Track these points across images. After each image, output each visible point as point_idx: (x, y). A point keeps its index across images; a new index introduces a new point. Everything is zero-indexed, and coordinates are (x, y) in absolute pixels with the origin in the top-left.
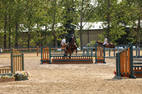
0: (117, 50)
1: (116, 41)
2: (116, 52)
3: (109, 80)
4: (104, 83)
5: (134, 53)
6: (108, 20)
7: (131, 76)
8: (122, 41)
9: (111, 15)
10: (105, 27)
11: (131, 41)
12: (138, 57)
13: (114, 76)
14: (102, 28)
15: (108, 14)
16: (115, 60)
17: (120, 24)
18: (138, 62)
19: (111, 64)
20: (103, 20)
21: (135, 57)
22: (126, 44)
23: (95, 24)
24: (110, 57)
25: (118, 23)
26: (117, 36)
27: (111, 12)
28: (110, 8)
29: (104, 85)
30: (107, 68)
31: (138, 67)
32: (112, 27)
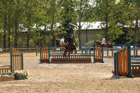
0: (115, 50)
1: (114, 41)
2: (114, 52)
3: (107, 79)
4: (103, 82)
5: (132, 53)
6: (106, 20)
7: (128, 76)
8: (120, 41)
9: (110, 15)
10: (103, 26)
11: (129, 40)
12: (136, 57)
13: (112, 75)
16: (113, 60)
17: (118, 24)
18: (135, 61)
19: (109, 63)
20: (101, 20)
21: (132, 56)
22: (124, 44)
23: (93, 24)
24: (108, 57)
25: (116, 23)
26: (115, 35)
27: (109, 12)
28: (108, 8)
29: (102, 84)
30: (105, 67)
31: (136, 66)
32: (110, 27)
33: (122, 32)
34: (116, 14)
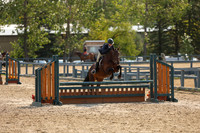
0: (37, 65)
1: (36, 53)
2: (36, 68)
3: (24, 108)
4: (18, 112)
5: (61, 70)
6: (25, 22)
7: (55, 102)
8: (45, 52)
9: (30, 15)
10: (20, 32)
11: (57, 52)
12: (66, 75)
13: (31, 101)
14: (16, 34)
15: (25, 14)
16: (33, 80)
17: (42, 28)
18: (65, 82)
20: (17, 22)
21: (61, 75)
22: (50, 57)
23: (5, 27)
24: (26, 76)
25: (39, 27)
26: (38, 45)
27: (29, 10)
28: (28, 6)
29: (17, 115)
30: (22, 90)
31: (66, 89)
32: (31, 33)
33: (47, 41)
34: (38, 14)
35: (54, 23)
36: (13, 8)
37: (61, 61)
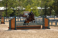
0: (10, 19)
1: (10, 15)
3: (6, 31)
5: (17, 20)
6: (6, 6)
7: (15, 29)
8: (12, 15)
10: (5, 9)
11: (16, 15)
12: (18, 21)
13: (8, 29)
14: (4, 10)
15: (7, 4)
16: (9, 23)
17: (11, 8)
18: (18, 23)
19: (7, 24)
20: (4, 6)
22: (14, 16)
23: (1, 8)
24: (7, 22)
25: (10, 8)
26: (10, 13)
28: (7, 2)
29: (4, 33)
31: (18, 25)
32: (8, 9)
33: (13, 12)
34: (10, 4)
35: (15, 6)
36: (3, 2)
37: (17, 17)
